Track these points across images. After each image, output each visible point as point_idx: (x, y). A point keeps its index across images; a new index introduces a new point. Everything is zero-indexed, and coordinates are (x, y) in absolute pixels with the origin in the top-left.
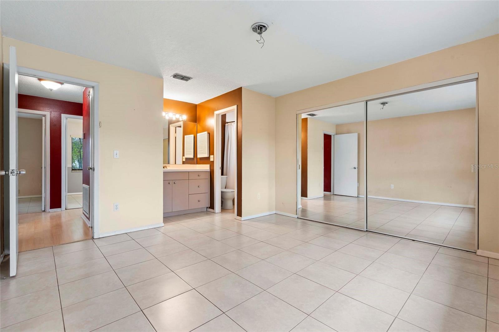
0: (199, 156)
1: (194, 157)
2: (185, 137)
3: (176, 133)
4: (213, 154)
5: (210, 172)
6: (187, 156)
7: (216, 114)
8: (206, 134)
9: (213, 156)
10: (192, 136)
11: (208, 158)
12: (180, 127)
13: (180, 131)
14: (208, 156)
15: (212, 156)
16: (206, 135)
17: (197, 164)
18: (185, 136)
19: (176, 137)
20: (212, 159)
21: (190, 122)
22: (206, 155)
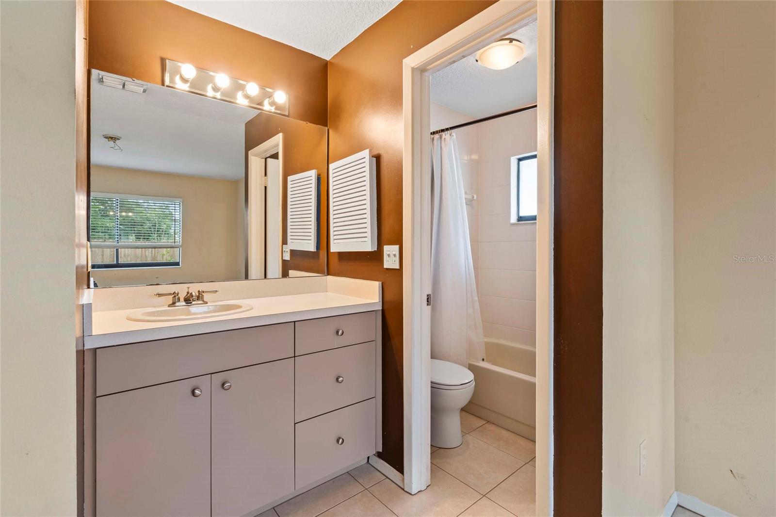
0: (336, 247)
1: (318, 246)
2: (289, 183)
3: (266, 175)
4: (398, 240)
5: (383, 310)
6: (294, 244)
7: (413, 69)
8: (367, 160)
9: (397, 247)
10: (312, 174)
11: (376, 256)
12: (275, 156)
13: (277, 167)
14: (376, 249)
15: (390, 250)
16: (367, 164)
17: (328, 274)
18: (290, 178)
19: (266, 187)
20: (390, 262)
21: (303, 124)
22: (367, 245)
